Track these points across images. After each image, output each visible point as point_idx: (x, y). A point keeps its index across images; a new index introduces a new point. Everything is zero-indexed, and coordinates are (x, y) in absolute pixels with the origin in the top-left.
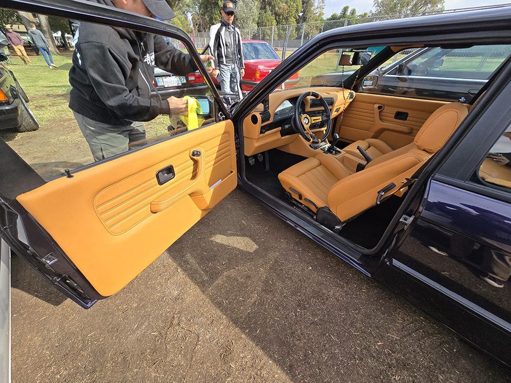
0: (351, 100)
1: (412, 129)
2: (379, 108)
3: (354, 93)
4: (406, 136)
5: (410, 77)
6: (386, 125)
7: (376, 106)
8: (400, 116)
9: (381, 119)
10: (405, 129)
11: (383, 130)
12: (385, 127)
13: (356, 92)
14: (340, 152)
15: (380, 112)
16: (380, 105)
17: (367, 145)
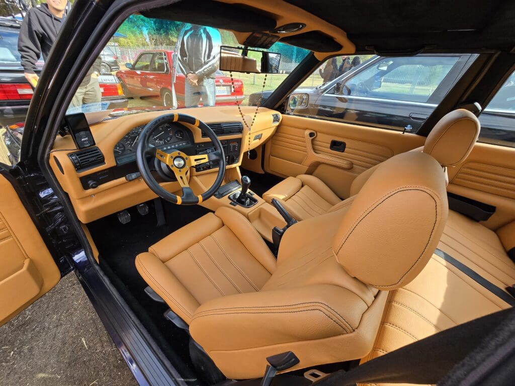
0: (277, 124)
1: (352, 164)
2: (311, 135)
3: (280, 116)
4: (346, 172)
5: (350, 97)
6: (321, 157)
7: (307, 132)
8: (337, 146)
9: (314, 149)
10: (343, 163)
11: (317, 164)
12: (319, 160)
13: (282, 113)
14: (255, 201)
15: (313, 140)
16: (312, 131)
17: (300, 184)
